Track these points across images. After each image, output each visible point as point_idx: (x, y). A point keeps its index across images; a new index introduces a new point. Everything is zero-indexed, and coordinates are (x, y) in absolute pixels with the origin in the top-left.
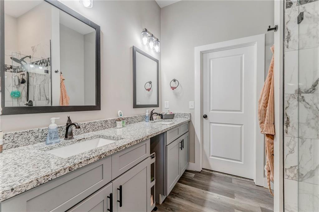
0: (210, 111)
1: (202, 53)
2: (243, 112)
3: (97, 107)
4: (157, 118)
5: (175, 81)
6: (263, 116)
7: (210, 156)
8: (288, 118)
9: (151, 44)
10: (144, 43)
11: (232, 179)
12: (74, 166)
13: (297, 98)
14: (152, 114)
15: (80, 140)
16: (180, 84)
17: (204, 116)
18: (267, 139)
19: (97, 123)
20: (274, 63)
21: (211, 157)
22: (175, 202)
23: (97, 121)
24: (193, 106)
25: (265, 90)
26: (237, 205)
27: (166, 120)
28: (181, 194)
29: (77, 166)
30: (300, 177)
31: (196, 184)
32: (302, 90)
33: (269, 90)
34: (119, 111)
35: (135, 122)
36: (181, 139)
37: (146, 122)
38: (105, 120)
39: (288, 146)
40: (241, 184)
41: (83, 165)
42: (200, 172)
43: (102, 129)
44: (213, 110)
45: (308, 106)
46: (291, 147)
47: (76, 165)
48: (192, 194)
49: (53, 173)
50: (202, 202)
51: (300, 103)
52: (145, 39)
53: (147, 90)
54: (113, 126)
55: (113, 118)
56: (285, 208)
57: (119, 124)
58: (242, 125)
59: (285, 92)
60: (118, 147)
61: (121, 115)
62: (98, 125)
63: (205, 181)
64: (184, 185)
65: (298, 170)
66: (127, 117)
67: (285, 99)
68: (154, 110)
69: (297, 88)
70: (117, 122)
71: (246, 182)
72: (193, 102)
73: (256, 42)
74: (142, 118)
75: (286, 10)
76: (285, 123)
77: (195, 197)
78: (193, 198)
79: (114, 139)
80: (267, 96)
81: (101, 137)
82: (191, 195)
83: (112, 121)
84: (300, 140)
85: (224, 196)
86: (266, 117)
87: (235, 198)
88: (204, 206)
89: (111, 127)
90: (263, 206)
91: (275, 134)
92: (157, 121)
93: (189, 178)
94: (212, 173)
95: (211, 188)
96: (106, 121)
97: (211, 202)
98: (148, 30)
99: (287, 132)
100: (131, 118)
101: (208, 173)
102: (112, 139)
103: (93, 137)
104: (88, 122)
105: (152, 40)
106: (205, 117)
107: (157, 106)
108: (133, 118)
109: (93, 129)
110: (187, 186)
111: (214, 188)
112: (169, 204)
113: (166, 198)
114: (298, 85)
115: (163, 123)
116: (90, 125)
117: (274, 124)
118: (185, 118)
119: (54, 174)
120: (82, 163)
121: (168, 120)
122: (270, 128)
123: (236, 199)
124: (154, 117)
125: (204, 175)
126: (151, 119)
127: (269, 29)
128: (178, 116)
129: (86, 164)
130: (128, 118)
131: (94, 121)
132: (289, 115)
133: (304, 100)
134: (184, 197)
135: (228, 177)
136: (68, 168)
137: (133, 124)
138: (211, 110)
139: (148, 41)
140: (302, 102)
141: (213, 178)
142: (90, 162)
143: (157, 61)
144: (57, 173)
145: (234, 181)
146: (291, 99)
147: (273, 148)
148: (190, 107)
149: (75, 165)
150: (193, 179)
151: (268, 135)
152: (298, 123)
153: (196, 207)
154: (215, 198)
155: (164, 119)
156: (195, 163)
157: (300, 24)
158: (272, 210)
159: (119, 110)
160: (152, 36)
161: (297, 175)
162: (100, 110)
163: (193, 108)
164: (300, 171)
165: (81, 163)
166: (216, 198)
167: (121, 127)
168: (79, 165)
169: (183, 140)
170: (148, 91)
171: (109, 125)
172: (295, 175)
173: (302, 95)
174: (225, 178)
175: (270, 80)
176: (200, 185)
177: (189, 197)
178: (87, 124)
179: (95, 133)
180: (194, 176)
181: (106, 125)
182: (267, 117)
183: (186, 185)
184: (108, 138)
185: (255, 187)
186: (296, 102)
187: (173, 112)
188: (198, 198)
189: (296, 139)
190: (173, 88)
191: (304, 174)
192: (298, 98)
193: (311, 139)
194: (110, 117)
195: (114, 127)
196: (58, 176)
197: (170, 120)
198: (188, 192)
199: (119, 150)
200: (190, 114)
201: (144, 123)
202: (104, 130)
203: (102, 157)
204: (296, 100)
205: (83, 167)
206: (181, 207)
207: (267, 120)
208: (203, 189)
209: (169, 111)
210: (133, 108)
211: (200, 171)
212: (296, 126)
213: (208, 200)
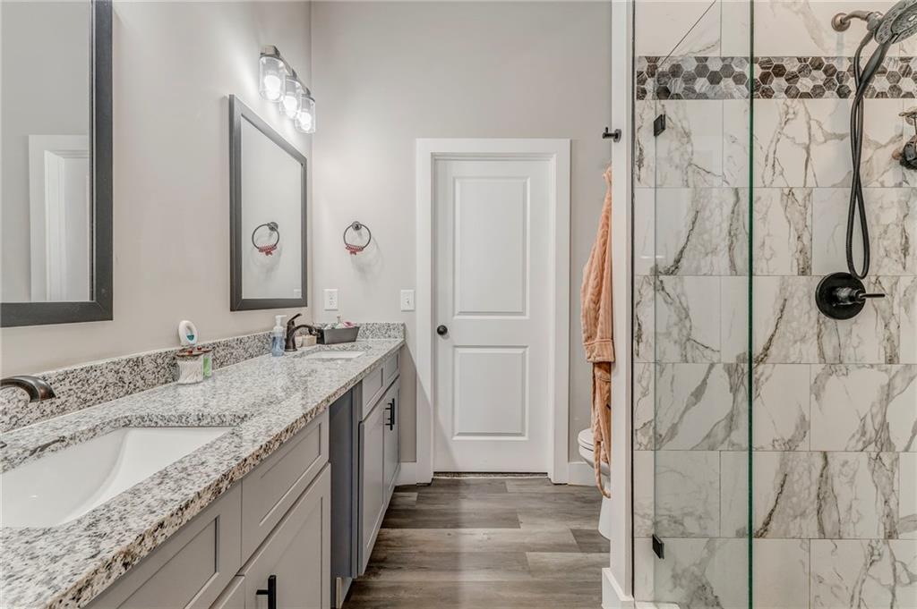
0: (453, 315)
1: (436, 159)
2: (527, 317)
3: (99, 307)
4: (306, 342)
5: (357, 227)
6: (593, 323)
7: (453, 435)
8: (639, 325)
9: (291, 103)
10: (268, 94)
11: (504, 483)
12: (140, 544)
13: (652, 283)
14: (291, 329)
15: (43, 448)
16: (374, 240)
17: (441, 329)
18: (599, 373)
19: (98, 373)
20: (611, 209)
21: (456, 438)
22: (380, 586)
23: (99, 363)
24: (411, 302)
25: (594, 265)
26: (527, 540)
27: (334, 346)
28: (394, 558)
29: (149, 543)
30: (658, 441)
31: (426, 518)
32: (661, 269)
33: (603, 265)
34: (183, 324)
35: (237, 360)
36: (388, 398)
37: (275, 355)
38: (134, 356)
39: (640, 382)
40: (524, 489)
41: (168, 531)
42: (429, 485)
43: (122, 394)
44: (461, 313)
45: (669, 300)
46: (644, 383)
47: (146, 540)
48: (421, 548)
49: (65, 595)
50: (451, 560)
51: (658, 295)
52: (274, 84)
53: (261, 250)
54: (163, 380)
55: (163, 350)
56: (635, 511)
57: (188, 368)
58: (526, 347)
59: (636, 273)
60: (264, 443)
61: (191, 337)
62: (102, 379)
63: (447, 504)
64: (397, 530)
65: (655, 428)
66: (211, 342)
67: (636, 286)
68: (298, 315)
69: (653, 265)
70: (180, 363)
71: (534, 482)
72: (412, 291)
73: (555, 156)
74: (260, 344)
75: (638, 103)
76: (635, 335)
77: (431, 554)
78: (427, 558)
79: (204, 423)
80: (599, 279)
81: (135, 422)
82: (421, 552)
83: (159, 361)
84: (658, 367)
85: (495, 527)
86: (599, 326)
87: (521, 525)
88: (460, 570)
89: (154, 385)
90: (575, 525)
91: (614, 362)
92: (308, 353)
93: (405, 507)
94: (458, 481)
95: (464, 518)
96: (138, 362)
97: (471, 554)
98: (282, 54)
99: (638, 355)
100: (227, 345)
101: (449, 482)
102: (196, 424)
103: (98, 430)
104: (61, 371)
105: (294, 89)
106: (442, 331)
107: (302, 302)
108: (234, 344)
109: (83, 396)
110: (404, 530)
111: (473, 516)
112: (366, 598)
113: (354, 583)
114: (656, 259)
115: (325, 355)
116: (67, 381)
117: (612, 339)
118: (390, 336)
119: (70, 596)
120: (165, 524)
121: (341, 346)
122: (606, 348)
123: (523, 528)
124: (298, 340)
125: (442, 490)
126: (289, 344)
127: (607, 135)
128: (367, 332)
129: (177, 528)
130: (215, 347)
131: (88, 365)
132: (642, 318)
133: (663, 289)
134: (402, 563)
135: (496, 480)
136: (119, 559)
137: (233, 367)
138: (456, 313)
139: (281, 88)
140: (661, 291)
141: (464, 492)
142: (188, 515)
143: (303, 162)
144: (80, 591)
145: (511, 484)
146: (645, 287)
147: (609, 391)
148: (404, 306)
149: (143, 539)
150: (417, 507)
151: (599, 365)
152: (655, 333)
153: (439, 579)
154: (480, 541)
155: (328, 344)
156: (416, 461)
157: (658, 137)
158: (595, 528)
159: (182, 320)
160: (294, 75)
161: (653, 440)
162: (112, 319)
163: (412, 309)
164: (658, 429)
165: (161, 525)
166: (480, 539)
167: (200, 378)
168: (156, 534)
169: (393, 400)
170: (267, 254)
171: (150, 377)
172: (650, 438)
173: (661, 277)
174: (490, 483)
175: (605, 244)
176: (436, 519)
177: (417, 558)
178: (54, 378)
179: (97, 413)
180: (415, 499)
181: (138, 378)
182: (602, 324)
183: (400, 530)
184: (170, 424)
185: (552, 489)
186: (651, 293)
187: (355, 322)
188: (441, 553)
189: (653, 365)
190: (354, 250)
191: (664, 435)
192: (655, 283)
193: (673, 364)
194: (152, 348)
195: (166, 382)
196: (87, 602)
197: (348, 345)
198: (411, 546)
199: (264, 456)
200: (403, 325)
201: (266, 359)
202: (127, 397)
203: (223, 490)
204: (652, 287)
205: (168, 540)
206: (402, 594)
207: (602, 332)
208: (445, 527)
209: (338, 317)
210: (232, 310)
211: (430, 481)
212: (652, 341)
213: (465, 550)
